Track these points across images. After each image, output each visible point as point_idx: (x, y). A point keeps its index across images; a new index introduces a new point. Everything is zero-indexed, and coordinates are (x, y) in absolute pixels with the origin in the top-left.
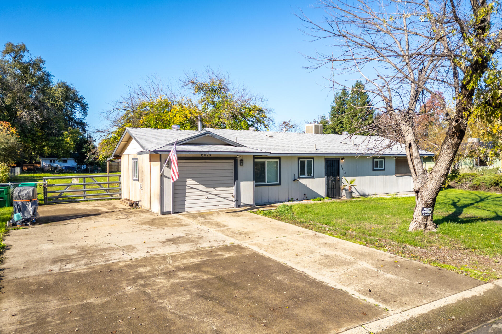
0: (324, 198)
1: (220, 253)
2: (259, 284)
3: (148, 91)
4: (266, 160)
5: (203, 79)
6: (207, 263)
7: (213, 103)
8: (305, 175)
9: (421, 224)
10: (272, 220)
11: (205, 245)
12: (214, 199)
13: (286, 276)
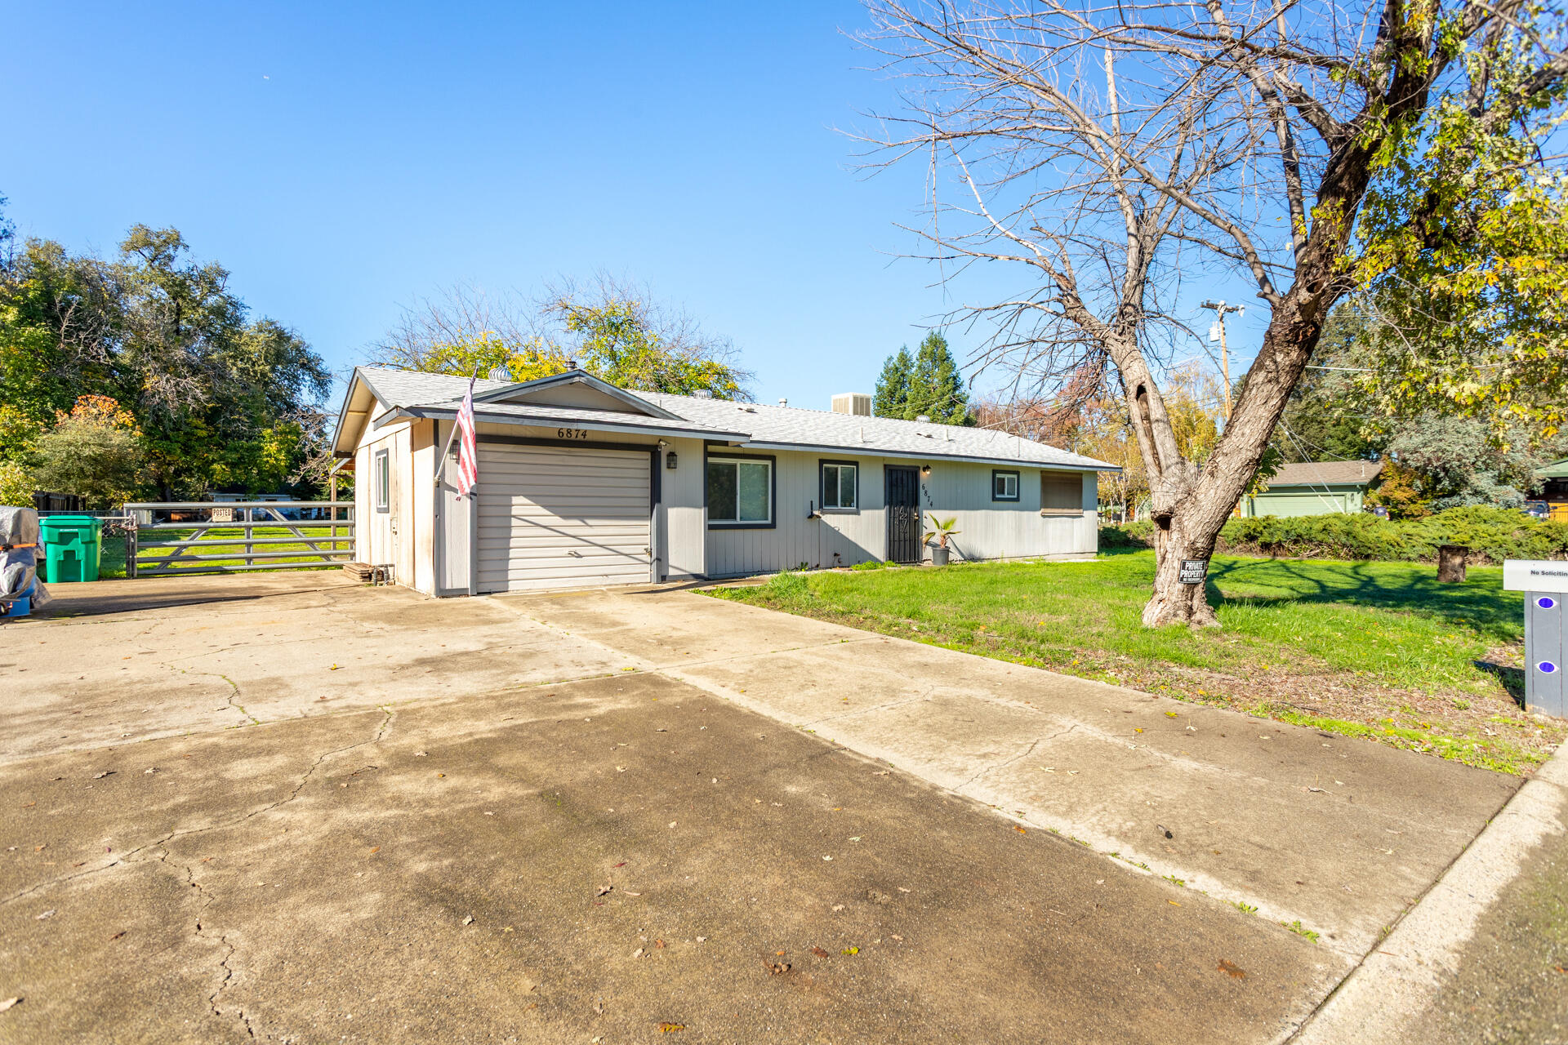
0: (882, 564)
1: (580, 699)
2: (716, 820)
3: (453, 318)
4: (738, 462)
5: (590, 298)
6: (525, 734)
7: (613, 356)
8: (836, 505)
9: (1179, 609)
10: (756, 609)
11: (538, 675)
12: (596, 560)
13: (819, 782)
